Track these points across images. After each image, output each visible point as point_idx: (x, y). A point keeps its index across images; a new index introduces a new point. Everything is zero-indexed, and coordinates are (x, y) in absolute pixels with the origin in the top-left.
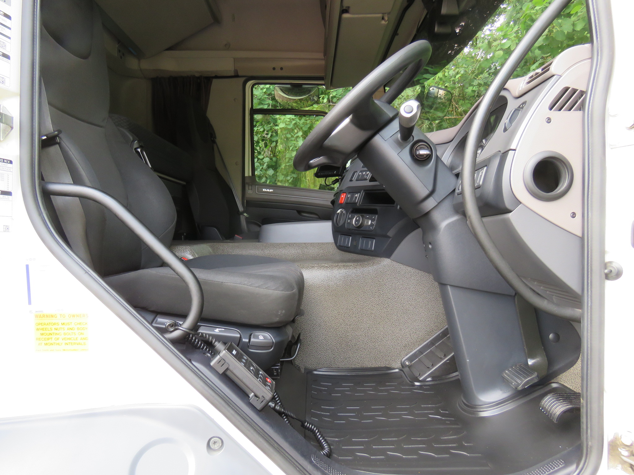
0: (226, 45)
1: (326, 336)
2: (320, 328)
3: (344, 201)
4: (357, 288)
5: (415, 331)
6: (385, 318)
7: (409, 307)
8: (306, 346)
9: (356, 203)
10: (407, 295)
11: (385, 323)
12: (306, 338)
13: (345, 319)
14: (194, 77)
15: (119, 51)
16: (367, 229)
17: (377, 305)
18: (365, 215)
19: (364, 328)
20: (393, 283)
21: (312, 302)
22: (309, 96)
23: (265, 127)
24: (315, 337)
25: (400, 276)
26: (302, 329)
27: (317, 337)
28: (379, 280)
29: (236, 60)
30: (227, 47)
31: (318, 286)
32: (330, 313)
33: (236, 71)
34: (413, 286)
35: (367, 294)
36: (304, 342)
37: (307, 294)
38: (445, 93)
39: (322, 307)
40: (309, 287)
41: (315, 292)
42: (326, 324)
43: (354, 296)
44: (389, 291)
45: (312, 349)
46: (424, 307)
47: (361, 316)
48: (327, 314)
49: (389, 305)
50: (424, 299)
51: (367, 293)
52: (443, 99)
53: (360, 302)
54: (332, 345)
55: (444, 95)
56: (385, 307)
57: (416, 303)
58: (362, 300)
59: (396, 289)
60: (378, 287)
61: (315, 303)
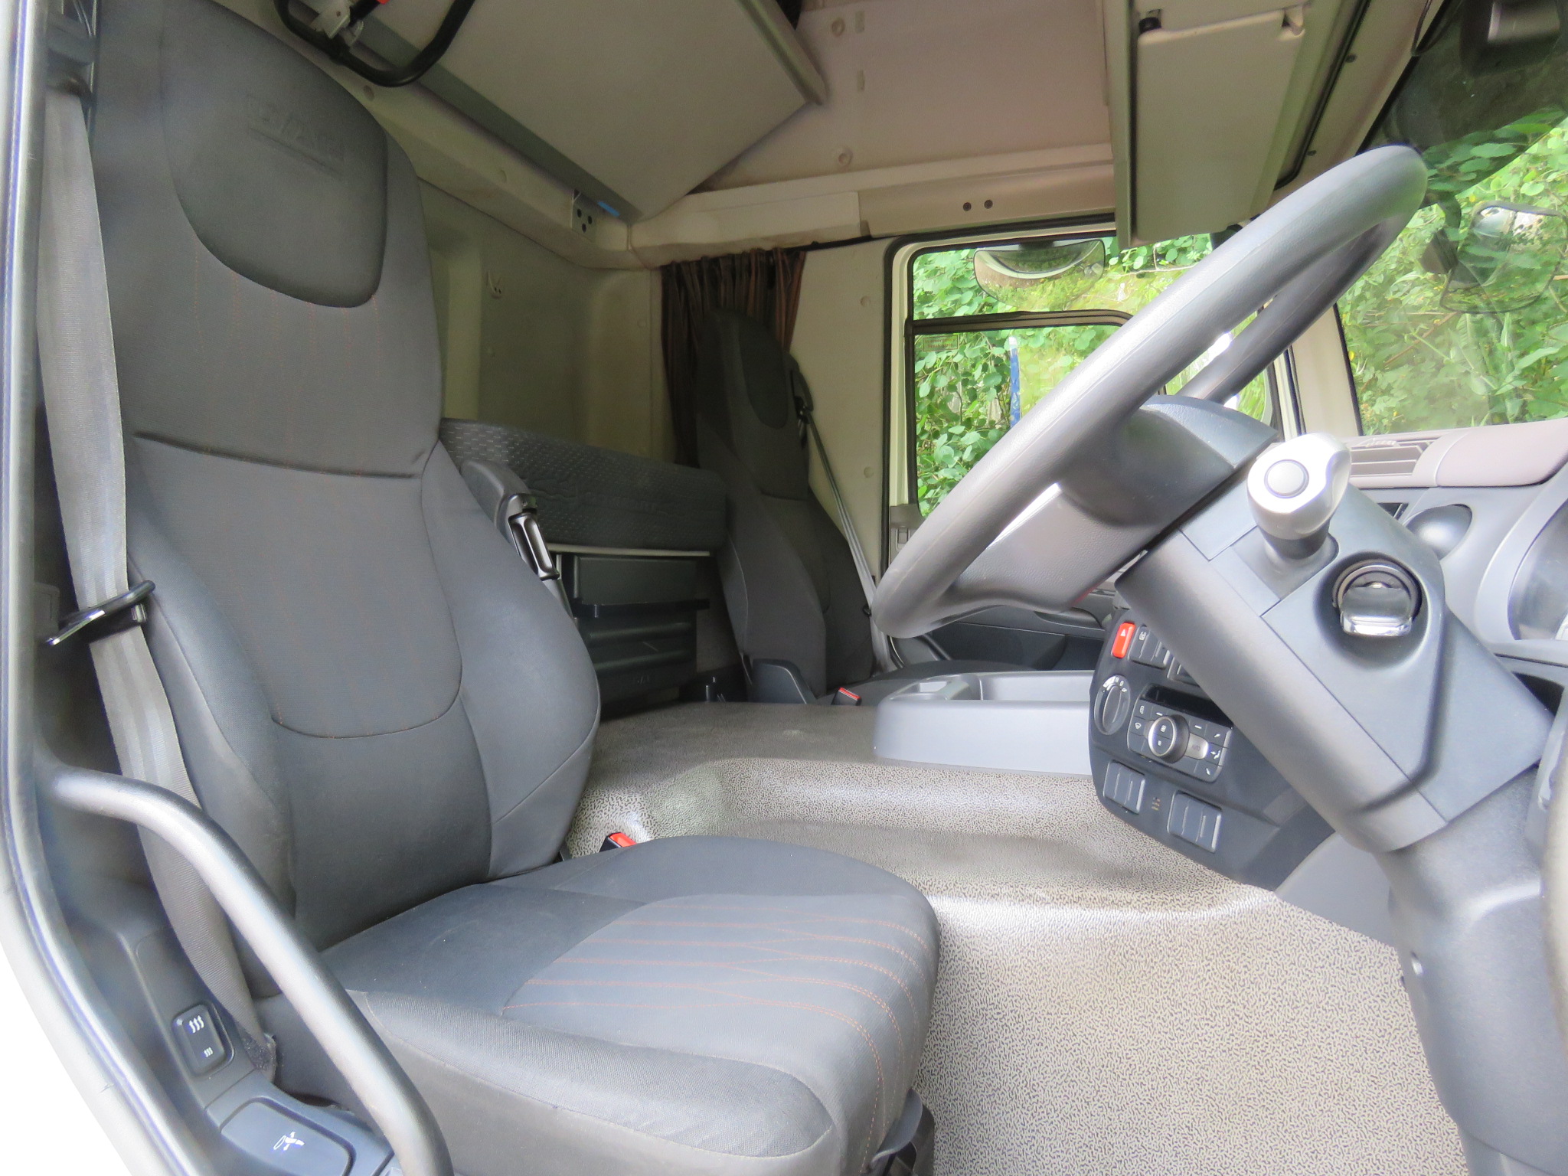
0: (841, 157)
1: (1033, 1134)
2: (1013, 1103)
3: (1126, 653)
4: (1149, 985)
5: (1375, 1168)
6: (1251, 1103)
7: (1352, 1076)
8: (967, 1152)
9: (1163, 669)
10: (1341, 1031)
11: (1253, 1120)
12: (969, 1129)
13: (1102, 1088)
14: (759, 252)
15: (579, 213)
16: (1194, 772)
17: (1224, 1054)
18: (1190, 719)
19: (1172, 1127)
20: (1285, 982)
21: (989, 1016)
22: (1076, 266)
23: (965, 351)
24: (996, 1129)
25: (1316, 958)
26: (954, 1097)
27: (1002, 1130)
28: (1231, 964)
29: (864, 196)
30: (846, 164)
31: (1011, 965)
32: (1049, 1059)
33: (865, 225)
34: (1367, 1001)
35: (1185, 1009)
36: (960, 1138)
37: (971, 987)
38: (1540, 221)
39: (1020, 1036)
40: (978, 966)
41: (999, 984)
42: (1035, 1093)
43: (1136, 1011)
44: (1268, 1007)
45: (986, 1168)
46: (1412, 1087)
47: (1161, 1085)
48: (1040, 1062)
49: (1268, 1057)
50: (1415, 1056)
51: (1184, 1005)
52: (1532, 240)
53: (1159, 1035)
54: (1054, 1166)
55: (1536, 226)
56: (1252, 1063)
57: (1381, 1066)
58: (1166, 1030)
59: (1299, 1005)
60: (1225, 990)
61: (998, 1021)
